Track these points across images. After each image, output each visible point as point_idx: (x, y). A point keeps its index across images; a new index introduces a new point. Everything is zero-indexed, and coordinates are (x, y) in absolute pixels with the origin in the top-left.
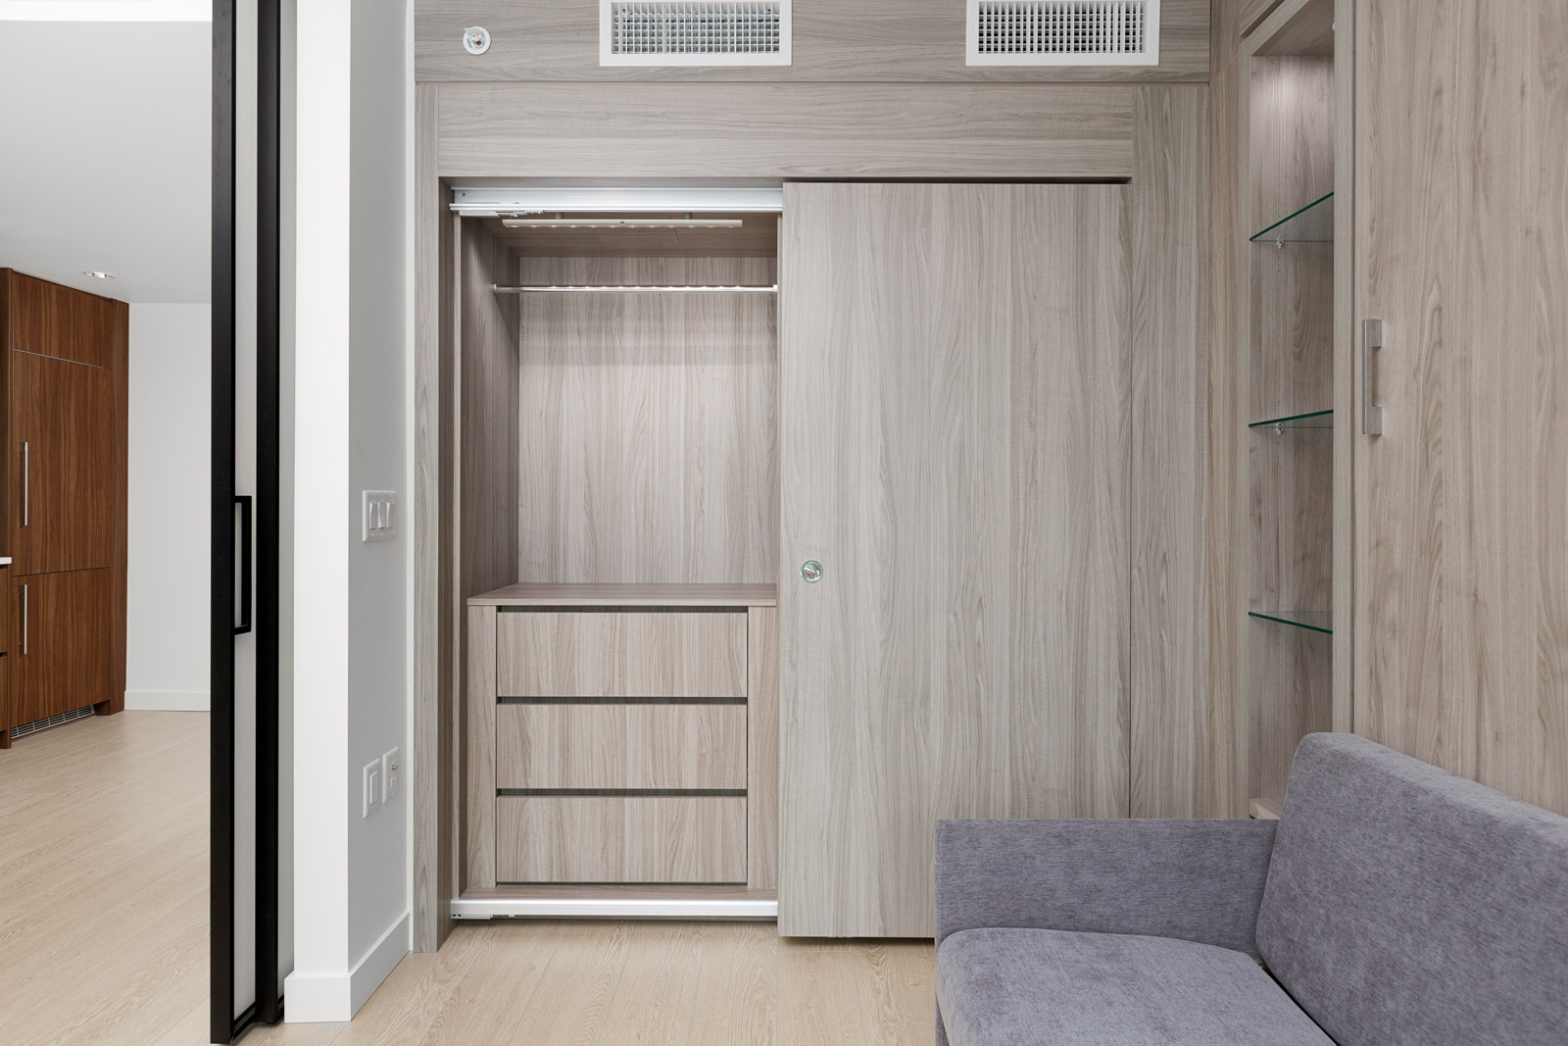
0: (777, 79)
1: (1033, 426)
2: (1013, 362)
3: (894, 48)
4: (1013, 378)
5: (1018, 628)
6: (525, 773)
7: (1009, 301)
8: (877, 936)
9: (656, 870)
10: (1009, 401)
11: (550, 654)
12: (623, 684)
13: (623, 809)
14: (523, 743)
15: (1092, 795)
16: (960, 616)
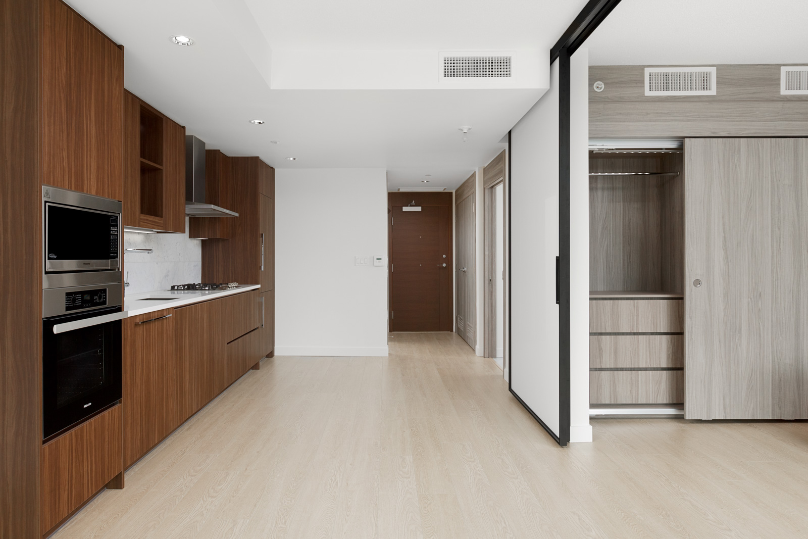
0: (710, 100)
1: (779, 228)
2: (771, 205)
3: (754, 88)
4: (771, 210)
5: (774, 304)
6: (601, 361)
7: (770, 182)
8: (722, 419)
9: (651, 398)
10: (770, 219)
11: (609, 316)
12: (638, 327)
13: (638, 375)
14: (600, 350)
15: (802, 366)
16: (753, 299)
